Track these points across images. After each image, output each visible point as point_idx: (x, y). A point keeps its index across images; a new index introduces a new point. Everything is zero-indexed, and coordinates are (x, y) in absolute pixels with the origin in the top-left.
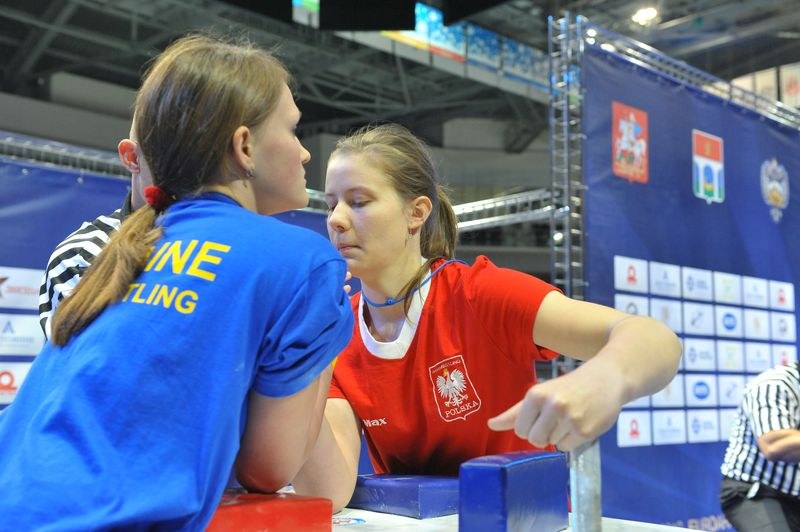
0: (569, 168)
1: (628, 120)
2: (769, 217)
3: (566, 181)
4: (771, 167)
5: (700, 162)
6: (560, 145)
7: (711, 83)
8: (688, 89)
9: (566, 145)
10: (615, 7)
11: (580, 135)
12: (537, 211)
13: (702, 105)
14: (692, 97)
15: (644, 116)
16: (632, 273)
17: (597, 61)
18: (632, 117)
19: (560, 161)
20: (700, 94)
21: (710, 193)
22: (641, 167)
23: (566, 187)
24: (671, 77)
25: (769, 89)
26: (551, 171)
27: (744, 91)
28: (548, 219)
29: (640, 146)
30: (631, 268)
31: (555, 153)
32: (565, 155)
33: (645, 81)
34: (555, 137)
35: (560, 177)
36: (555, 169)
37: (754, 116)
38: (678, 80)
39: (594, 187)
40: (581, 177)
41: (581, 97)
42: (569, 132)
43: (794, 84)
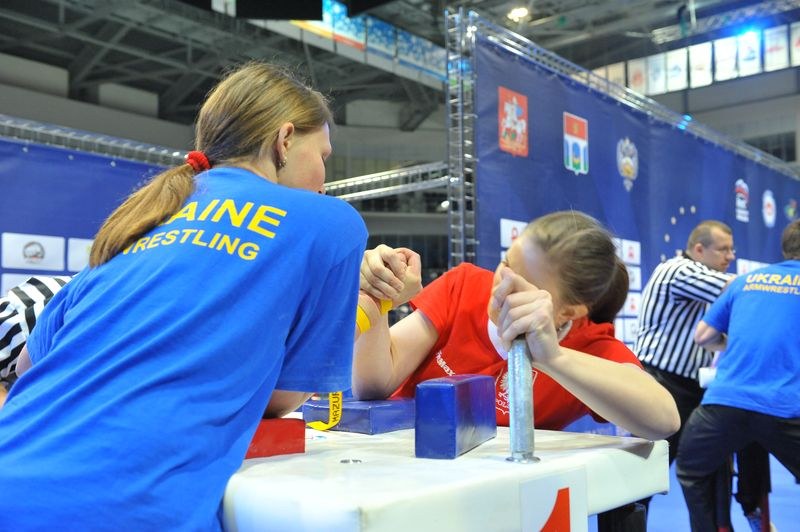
0: (463, 143)
1: (512, 103)
2: (623, 187)
3: (461, 155)
4: (626, 145)
5: (570, 139)
6: (455, 123)
8: (562, 78)
9: (460, 123)
10: (494, 6)
11: (472, 115)
12: (436, 180)
13: (572, 92)
14: (562, 84)
15: (524, 99)
16: (515, 233)
17: (486, 51)
18: (515, 100)
19: (456, 137)
20: (569, 82)
21: (577, 166)
22: (522, 143)
23: (460, 160)
24: (546, 66)
25: (619, 80)
26: (448, 145)
27: (600, 79)
28: (445, 187)
29: (522, 125)
30: (515, 229)
31: (451, 129)
32: (460, 132)
33: (525, 69)
34: (451, 116)
35: (456, 152)
36: (451, 143)
37: (613, 102)
38: (552, 69)
39: (484, 159)
40: (473, 150)
41: (472, 82)
42: (463, 111)
43: (638, 77)
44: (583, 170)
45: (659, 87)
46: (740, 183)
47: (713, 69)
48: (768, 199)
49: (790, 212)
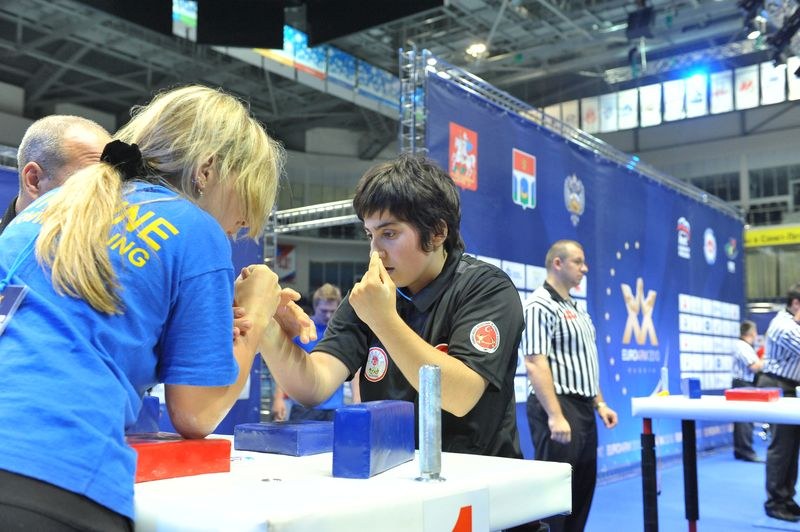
1: (463, 139)
2: (570, 222)
4: (572, 181)
5: (518, 175)
7: (526, 110)
8: (509, 114)
10: (453, 41)
11: (424, 149)
13: (521, 129)
14: (512, 121)
15: (475, 135)
17: (439, 88)
18: (465, 136)
20: (520, 119)
21: (525, 201)
22: (471, 178)
24: (497, 104)
25: (573, 116)
27: (554, 120)
29: (471, 160)
33: (476, 106)
37: (561, 139)
38: (502, 107)
41: (425, 117)
42: (415, 145)
43: (591, 114)
44: (530, 205)
45: (610, 125)
46: (682, 221)
47: (663, 110)
48: (709, 237)
49: (731, 250)
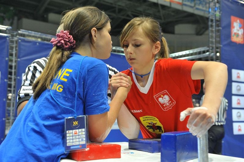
0: (215, 39)
1: (237, 22)
3: (214, 44)
6: (212, 31)
9: (214, 31)
11: (219, 28)
12: (204, 54)
15: (243, 21)
16: (238, 75)
17: (226, 2)
18: (238, 21)
19: (212, 37)
22: (241, 39)
23: (214, 46)
26: (209, 40)
29: (241, 31)
30: (238, 73)
31: (210, 34)
32: (214, 35)
34: (210, 29)
35: (212, 43)
36: (210, 40)
39: (225, 45)
40: (219, 42)
41: (220, 15)
42: (216, 26)
